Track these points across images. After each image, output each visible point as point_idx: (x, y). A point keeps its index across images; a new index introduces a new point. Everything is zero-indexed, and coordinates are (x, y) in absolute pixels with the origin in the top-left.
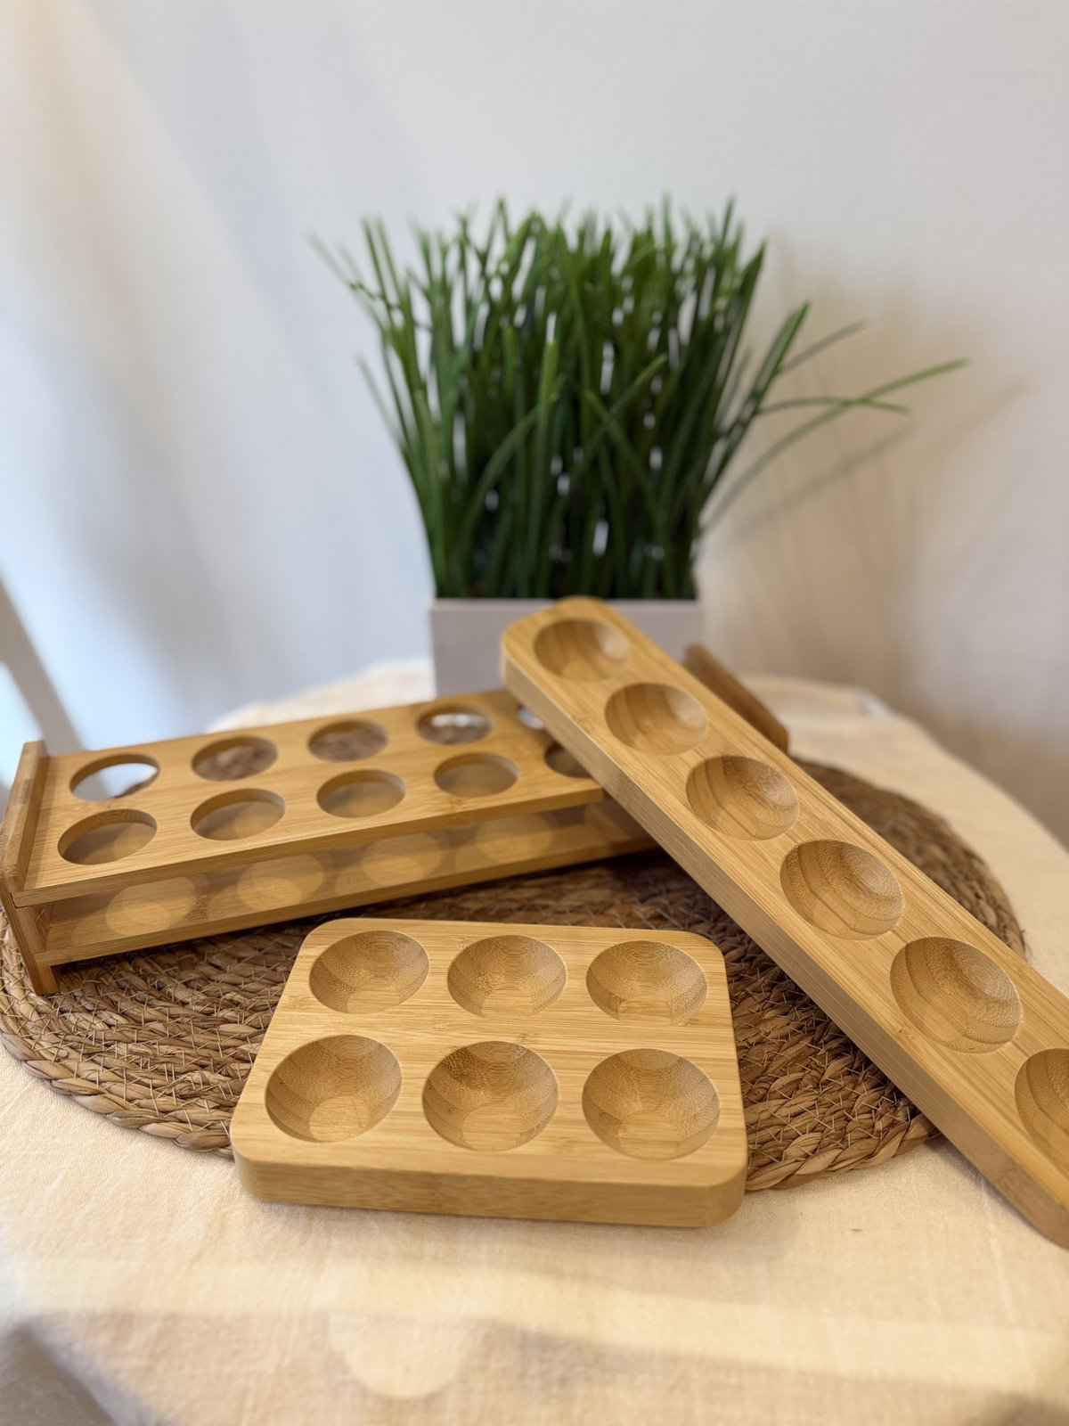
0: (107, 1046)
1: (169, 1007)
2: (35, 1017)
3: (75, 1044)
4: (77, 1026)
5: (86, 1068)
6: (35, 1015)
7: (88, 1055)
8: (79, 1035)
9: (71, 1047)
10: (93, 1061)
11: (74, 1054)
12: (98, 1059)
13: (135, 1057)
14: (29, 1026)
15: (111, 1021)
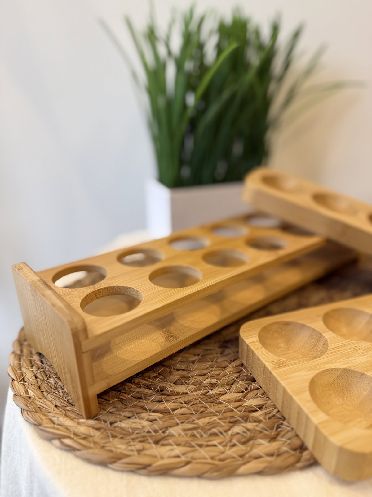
0: (163, 432)
1: (180, 398)
2: (97, 434)
3: (141, 439)
4: (131, 429)
5: (163, 450)
6: (95, 431)
7: (157, 442)
8: (137, 433)
9: (140, 442)
10: (163, 445)
11: (146, 445)
12: (165, 442)
13: (190, 433)
14: (97, 439)
15: (151, 417)
